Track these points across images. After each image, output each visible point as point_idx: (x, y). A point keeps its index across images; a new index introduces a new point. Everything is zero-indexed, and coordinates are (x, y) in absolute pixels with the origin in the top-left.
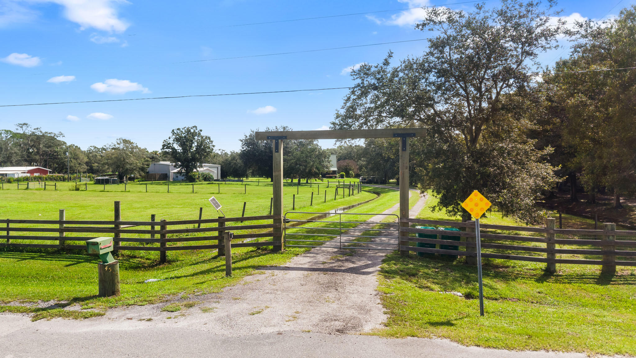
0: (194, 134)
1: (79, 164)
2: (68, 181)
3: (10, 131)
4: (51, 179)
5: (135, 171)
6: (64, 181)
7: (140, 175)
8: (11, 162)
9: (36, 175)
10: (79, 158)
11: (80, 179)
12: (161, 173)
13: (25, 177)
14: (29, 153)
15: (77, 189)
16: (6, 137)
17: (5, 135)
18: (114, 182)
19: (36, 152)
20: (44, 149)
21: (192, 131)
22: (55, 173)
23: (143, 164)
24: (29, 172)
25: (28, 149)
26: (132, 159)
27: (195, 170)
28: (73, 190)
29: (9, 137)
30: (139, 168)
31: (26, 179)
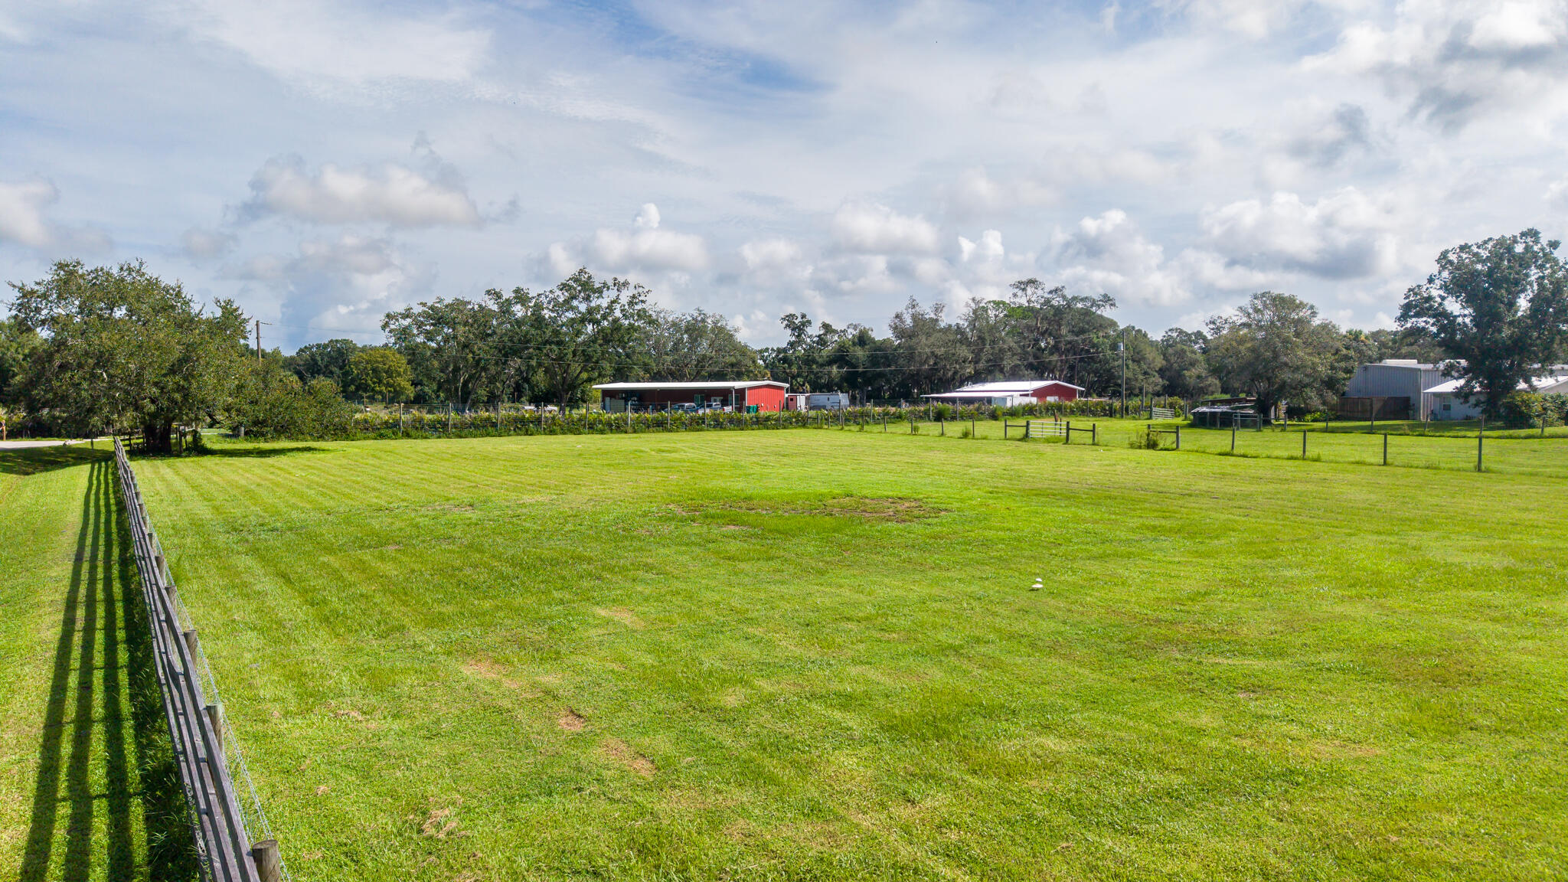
0: (1524, 261)
1: (1145, 373)
2: (1122, 417)
3: (1003, 303)
4: (1084, 411)
5: (1307, 390)
6: (1111, 416)
7: (1324, 403)
8: (1002, 371)
9: (1051, 399)
10: (1144, 359)
11: (1151, 411)
12: (1386, 396)
13: (1027, 405)
14: (1040, 349)
15: (1152, 445)
16: (996, 316)
17: (994, 312)
18: (1246, 423)
19: (1053, 346)
20: (1070, 338)
21: (1519, 249)
22: (1091, 396)
23: (1332, 368)
24: (1037, 393)
25: (1037, 341)
26: (1300, 353)
27: (1522, 385)
28: (1140, 447)
29: (1002, 315)
30: (1323, 382)
31: (1029, 411)
